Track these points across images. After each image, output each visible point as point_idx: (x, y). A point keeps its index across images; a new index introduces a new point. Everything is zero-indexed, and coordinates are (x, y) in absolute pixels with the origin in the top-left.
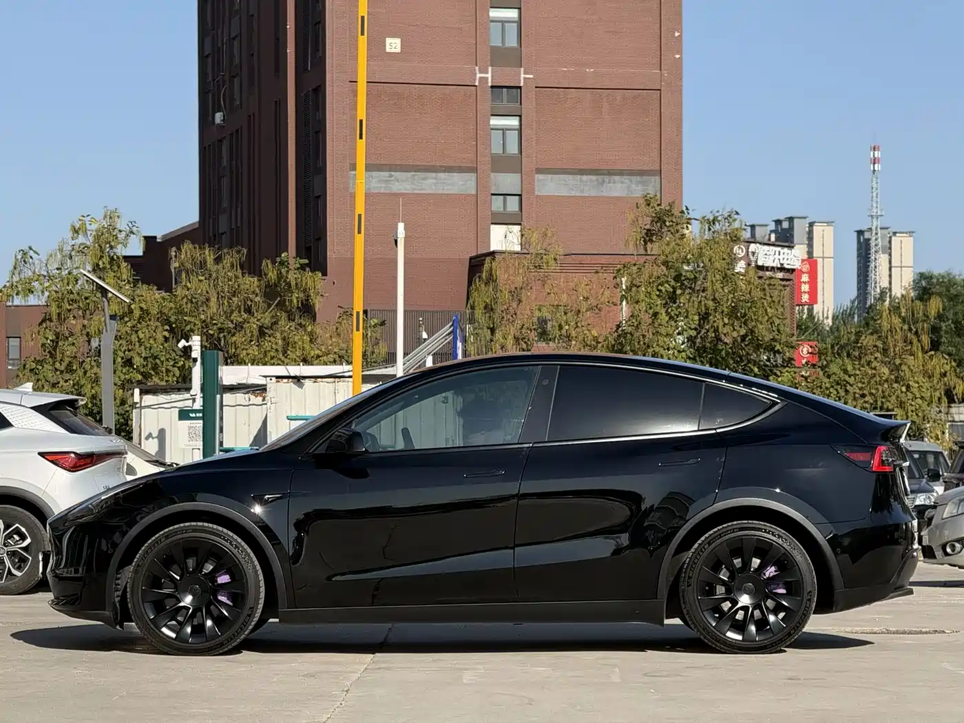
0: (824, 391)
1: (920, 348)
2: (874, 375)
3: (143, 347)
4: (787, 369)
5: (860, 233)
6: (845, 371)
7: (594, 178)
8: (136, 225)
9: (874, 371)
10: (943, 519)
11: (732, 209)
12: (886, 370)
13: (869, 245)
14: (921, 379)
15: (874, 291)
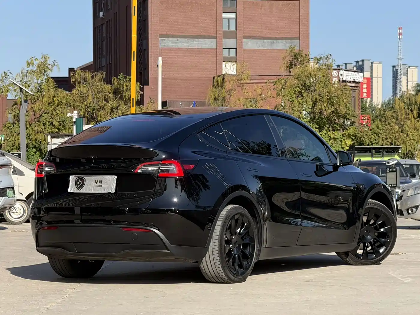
0: (369, 137)
1: (413, 117)
2: (392, 129)
3: (58, 117)
4: (352, 126)
5: (394, 67)
6: (378, 128)
7: (269, 41)
8: (56, 62)
9: (391, 128)
10: (407, 197)
11: (328, 54)
12: (397, 127)
13: (397, 72)
14: (413, 131)
15: (400, 93)
